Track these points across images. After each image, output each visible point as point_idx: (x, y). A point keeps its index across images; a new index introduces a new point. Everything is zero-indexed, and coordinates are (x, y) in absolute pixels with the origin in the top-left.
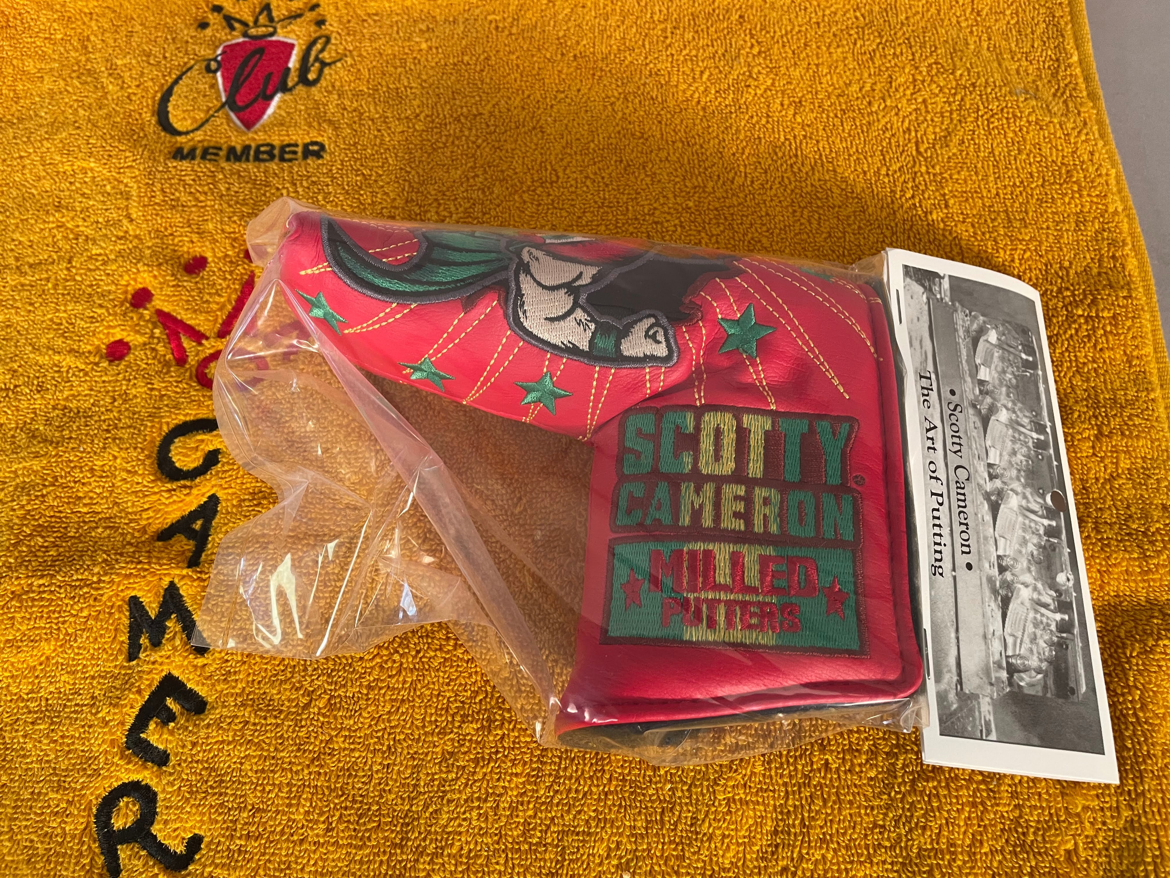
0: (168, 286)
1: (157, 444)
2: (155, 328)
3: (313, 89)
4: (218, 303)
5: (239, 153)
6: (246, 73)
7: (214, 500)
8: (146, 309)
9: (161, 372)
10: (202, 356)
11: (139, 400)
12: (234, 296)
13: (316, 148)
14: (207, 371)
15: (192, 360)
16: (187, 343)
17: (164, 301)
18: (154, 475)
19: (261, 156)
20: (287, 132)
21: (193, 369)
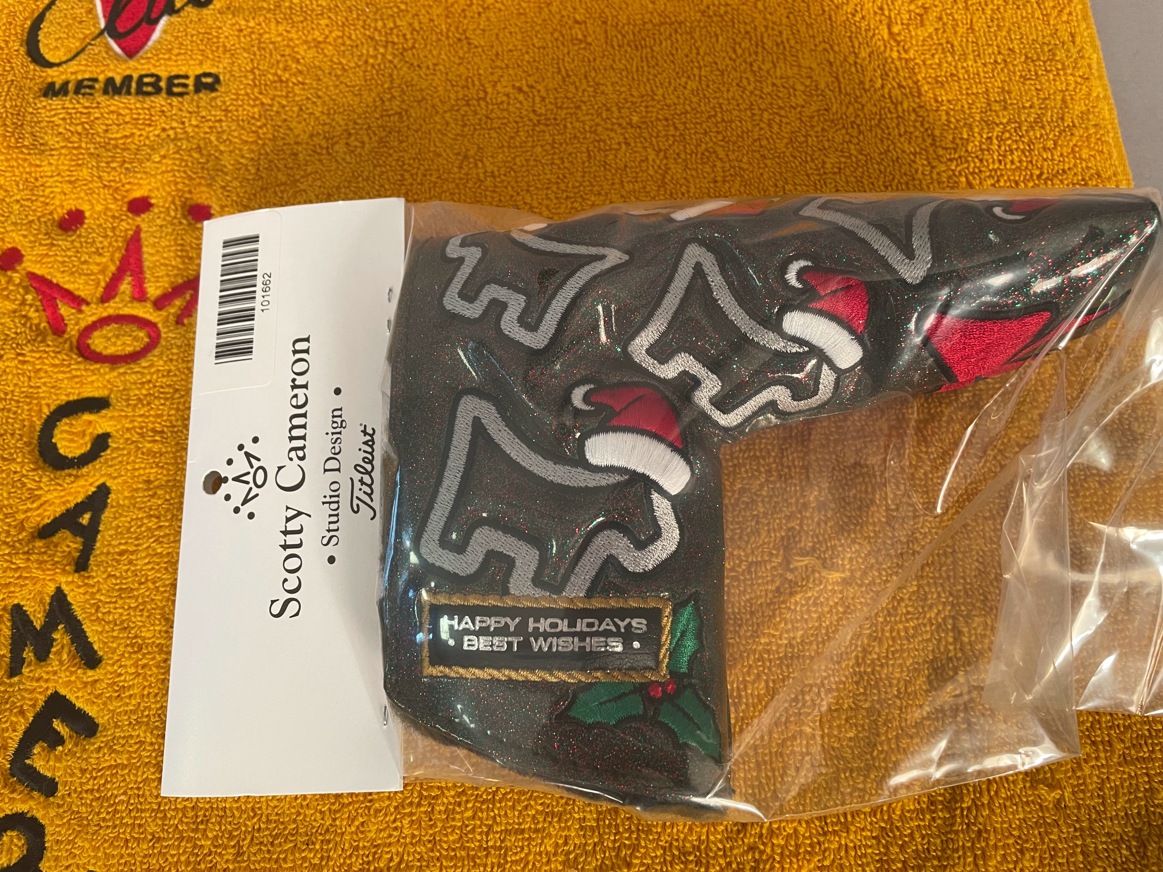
0: (41, 244)
1: (38, 428)
2: (27, 293)
4: (98, 264)
5: (118, 85)
7: (103, 491)
8: (17, 272)
9: (35, 341)
10: (83, 324)
12: (118, 255)
13: (209, 80)
14: (90, 341)
15: (73, 330)
16: (65, 310)
17: (36, 262)
18: (35, 463)
19: (145, 89)
20: (176, 61)
21: (74, 340)
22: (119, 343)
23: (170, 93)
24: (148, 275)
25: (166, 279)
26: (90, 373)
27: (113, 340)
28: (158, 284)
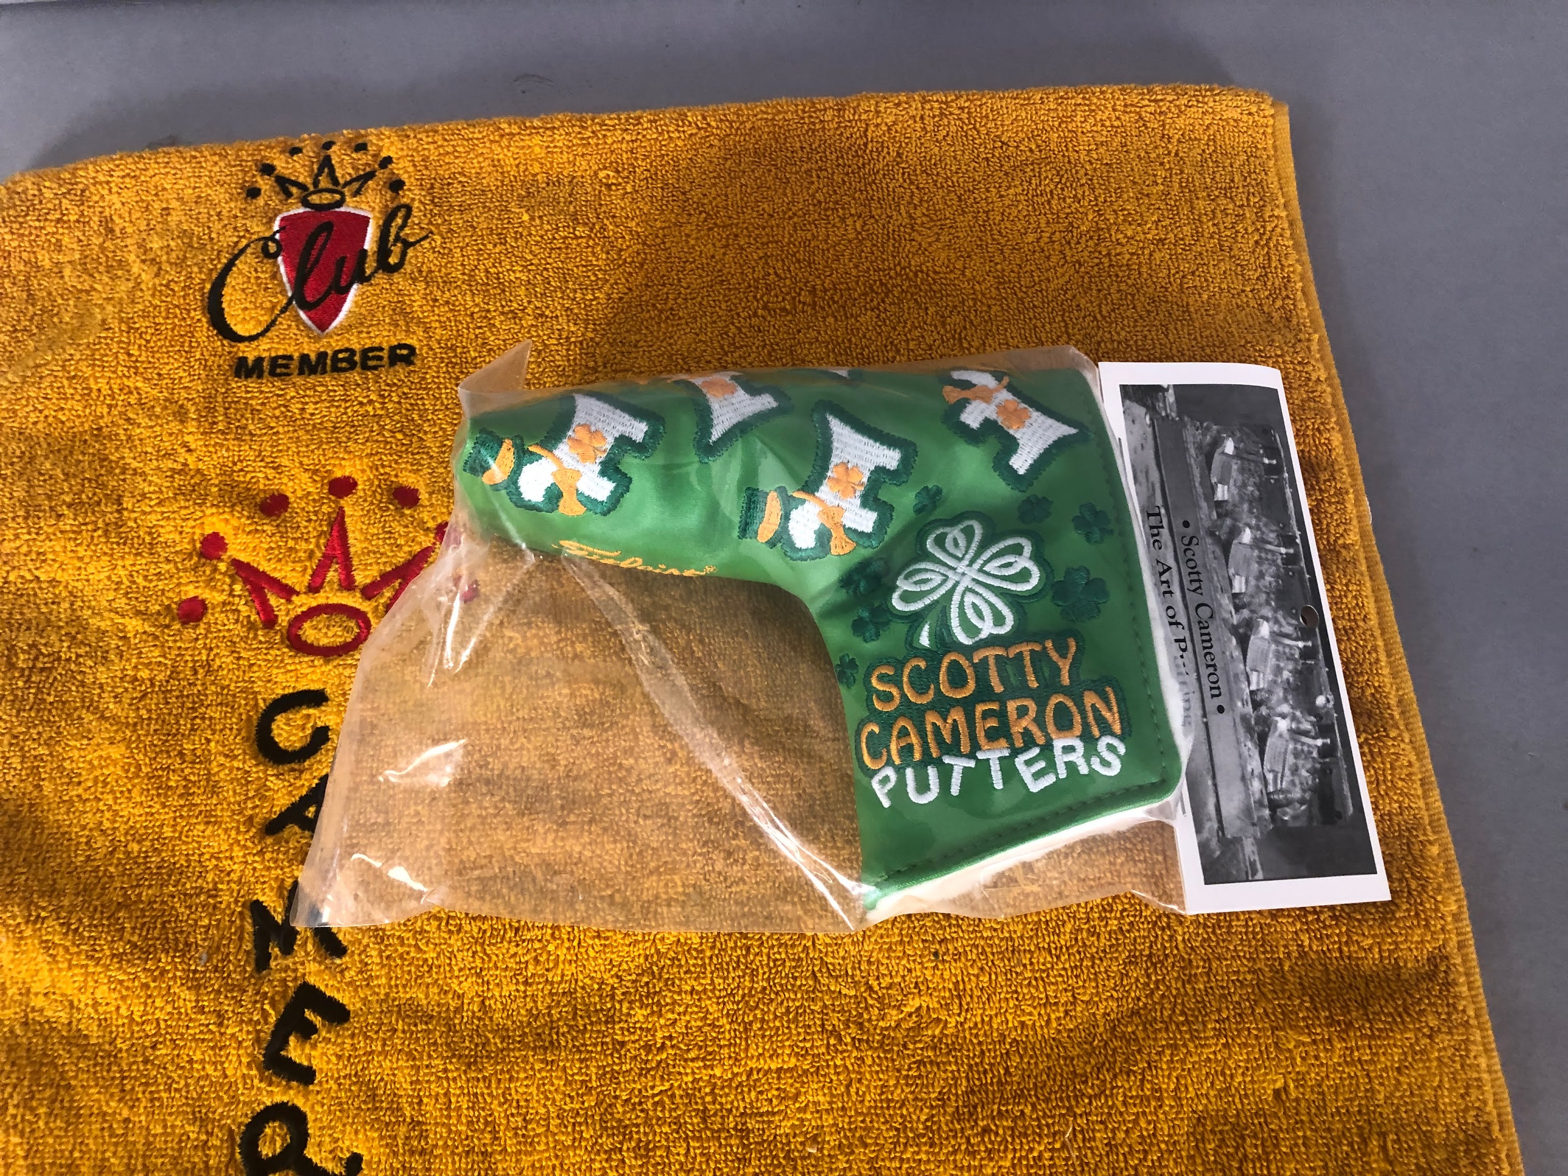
0: (245, 531)
1: (255, 723)
2: (234, 583)
3: (396, 275)
4: (305, 551)
5: (313, 363)
6: (312, 258)
7: (322, 783)
8: (222, 561)
9: (247, 637)
10: (293, 615)
11: (225, 672)
12: (322, 541)
13: (405, 352)
14: (301, 632)
15: (282, 621)
16: (274, 600)
17: (241, 551)
18: (255, 758)
19: (340, 365)
20: (368, 333)
21: (284, 631)
22: (330, 634)
23: (365, 367)
24: (355, 562)
25: (375, 567)
26: (304, 665)
27: (324, 630)
28: (367, 573)
